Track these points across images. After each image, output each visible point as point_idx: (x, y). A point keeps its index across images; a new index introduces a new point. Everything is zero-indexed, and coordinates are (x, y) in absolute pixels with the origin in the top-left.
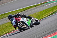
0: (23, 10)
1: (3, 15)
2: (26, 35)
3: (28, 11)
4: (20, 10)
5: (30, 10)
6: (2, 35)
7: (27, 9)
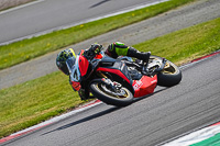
0: (153, 13)
1: (77, 29)
2: (165, 106)
3: (174, 15)
4: (144, 10)
5: (182, 12)
6: (73, 108)
7: (170, 9)
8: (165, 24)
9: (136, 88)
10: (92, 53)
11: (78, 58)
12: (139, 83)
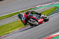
3: (14, 17)
4: (6, 16)
8: (12, 19)
9: (39, 22)
10: (27, 13)
11: (24, 14)
12: (39, 20)
